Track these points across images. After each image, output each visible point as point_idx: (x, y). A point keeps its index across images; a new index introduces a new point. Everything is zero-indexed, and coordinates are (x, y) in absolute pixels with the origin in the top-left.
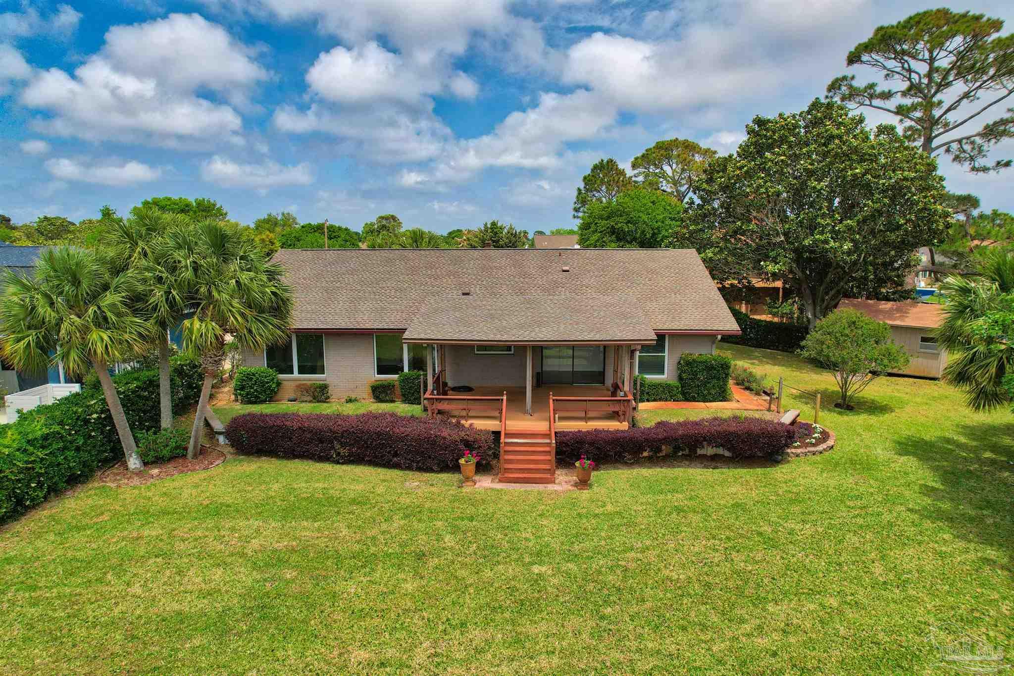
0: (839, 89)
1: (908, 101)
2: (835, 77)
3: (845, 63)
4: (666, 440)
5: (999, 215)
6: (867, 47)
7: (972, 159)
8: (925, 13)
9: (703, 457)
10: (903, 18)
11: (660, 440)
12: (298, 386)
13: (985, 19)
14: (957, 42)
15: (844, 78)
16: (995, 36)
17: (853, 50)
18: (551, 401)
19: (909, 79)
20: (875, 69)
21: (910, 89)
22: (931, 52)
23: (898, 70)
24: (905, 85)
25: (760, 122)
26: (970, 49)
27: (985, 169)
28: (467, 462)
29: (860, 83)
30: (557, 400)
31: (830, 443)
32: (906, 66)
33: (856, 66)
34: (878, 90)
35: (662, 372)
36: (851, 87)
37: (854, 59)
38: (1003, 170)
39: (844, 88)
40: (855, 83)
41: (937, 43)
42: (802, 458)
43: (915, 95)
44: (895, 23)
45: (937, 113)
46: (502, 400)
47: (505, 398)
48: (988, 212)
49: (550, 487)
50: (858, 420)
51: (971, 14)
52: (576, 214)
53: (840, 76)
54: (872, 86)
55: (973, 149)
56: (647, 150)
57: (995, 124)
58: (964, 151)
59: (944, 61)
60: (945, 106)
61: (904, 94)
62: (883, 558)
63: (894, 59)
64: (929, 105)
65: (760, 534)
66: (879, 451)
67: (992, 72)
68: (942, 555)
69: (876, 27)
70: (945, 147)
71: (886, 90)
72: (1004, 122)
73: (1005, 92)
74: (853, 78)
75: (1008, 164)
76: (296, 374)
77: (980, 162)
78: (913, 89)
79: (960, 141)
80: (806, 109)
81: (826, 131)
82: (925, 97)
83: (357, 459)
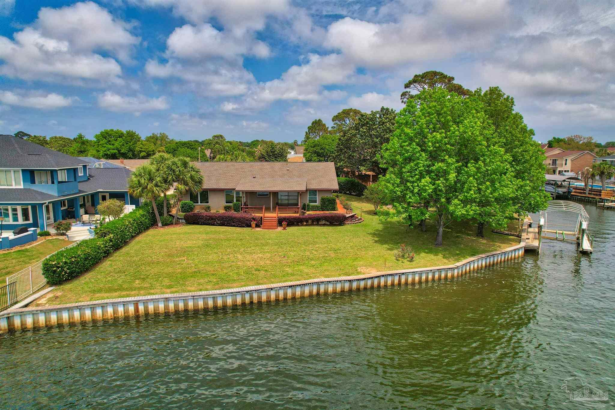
12: (201, 207)
18: (277, 209)
28: (253, 223)
31: (361, 221)
35: (316, 202)
39: (407, 95)
46: (263, 208)
49: (275, 230)
76: (199, 203)
83: (222, 225)
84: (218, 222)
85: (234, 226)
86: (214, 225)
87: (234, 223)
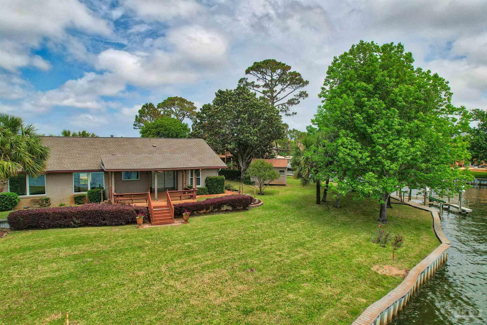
0: (243, 82)
1: (266, 89)
2: (241, 78)
3: (245, 73)
4: (211, 204)
5: (295, 130)
6: (252, 69)
7: (286, 111)
8: (269, 60)
9: (223, 211)
10: (262, 60)
11: (210, 204)
12: (31, 200)
13: (286, 65)
14: (279, 71)
15: (244, 79)
16: (289, 71)
17: (247, 69)
18: (168, 193)
19: (266, 81)
20: (254, 77)
21: (265, 85)
22: (271, 74)
23: (261, 78)
24: (263, 83)
25: (220, 92)
26: (282, 74)
27: (290, 115)
28: (140, 218)
29: (249, 81)
30: (170, 192)
31: (262, 202)
32: (264, 77)
33: (248, 74)
34: (255, 84)
35: (200, 185)
36: (246, 82)
37: (247, 72)
38: (294, 115)
39: (244, 82)
40: (248, 81)
41: (273, 71)
42: (255, 208)
43: (266, 87)
44: (260, 62)
45: (275, 94)
46: (148, 194)
47: (149, 193)
48: (292, 129)
49: (173, 224)
50: (267, 197)
51: (282, 63)
52: (135, 127)
53: (243, 78)
54: (253, 82)
55: (286, 107)
56: (164, 101)
57: (291, 100)
58: (284, 108)
59: (275, 77)
60: (278, 92)
61: (263, 86)
62: (288, 227)
63: (260, 74)
64: (272, 92)
65: (252, 227)
66: (277, 204)
67: (289, 82)
68: (303, 224)
69: (254, 62)
70: (278, 106)
71: (258, 85)
72: (293, 99)
73: (293, 90)
74: (247, 79)
75: (296, 114)
76: (28, 195)
77: (288, 112)
78: (266, 85)
79: (282, 105)
80: (236, 88)
81: (244, 97)
82: (270, 88)
83: (86, 225)
84: (77, 221)
85: (105, 225)
86: (69, 226)
87: (104, 220)
